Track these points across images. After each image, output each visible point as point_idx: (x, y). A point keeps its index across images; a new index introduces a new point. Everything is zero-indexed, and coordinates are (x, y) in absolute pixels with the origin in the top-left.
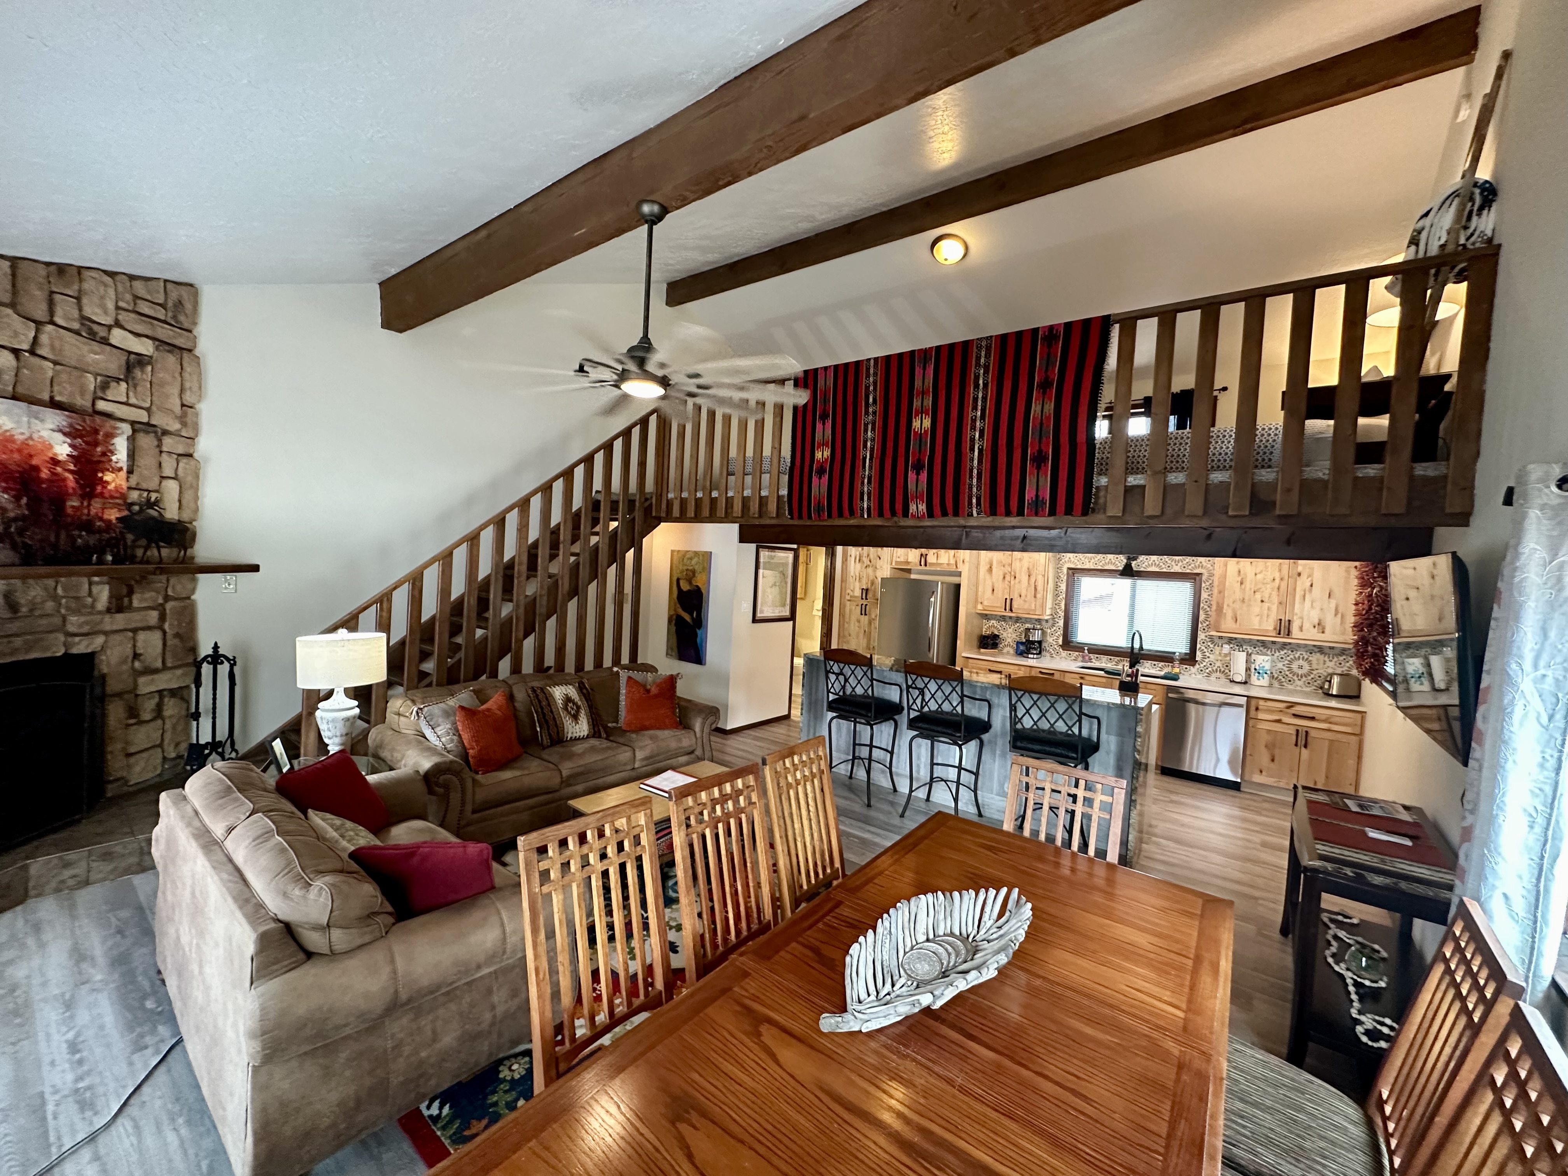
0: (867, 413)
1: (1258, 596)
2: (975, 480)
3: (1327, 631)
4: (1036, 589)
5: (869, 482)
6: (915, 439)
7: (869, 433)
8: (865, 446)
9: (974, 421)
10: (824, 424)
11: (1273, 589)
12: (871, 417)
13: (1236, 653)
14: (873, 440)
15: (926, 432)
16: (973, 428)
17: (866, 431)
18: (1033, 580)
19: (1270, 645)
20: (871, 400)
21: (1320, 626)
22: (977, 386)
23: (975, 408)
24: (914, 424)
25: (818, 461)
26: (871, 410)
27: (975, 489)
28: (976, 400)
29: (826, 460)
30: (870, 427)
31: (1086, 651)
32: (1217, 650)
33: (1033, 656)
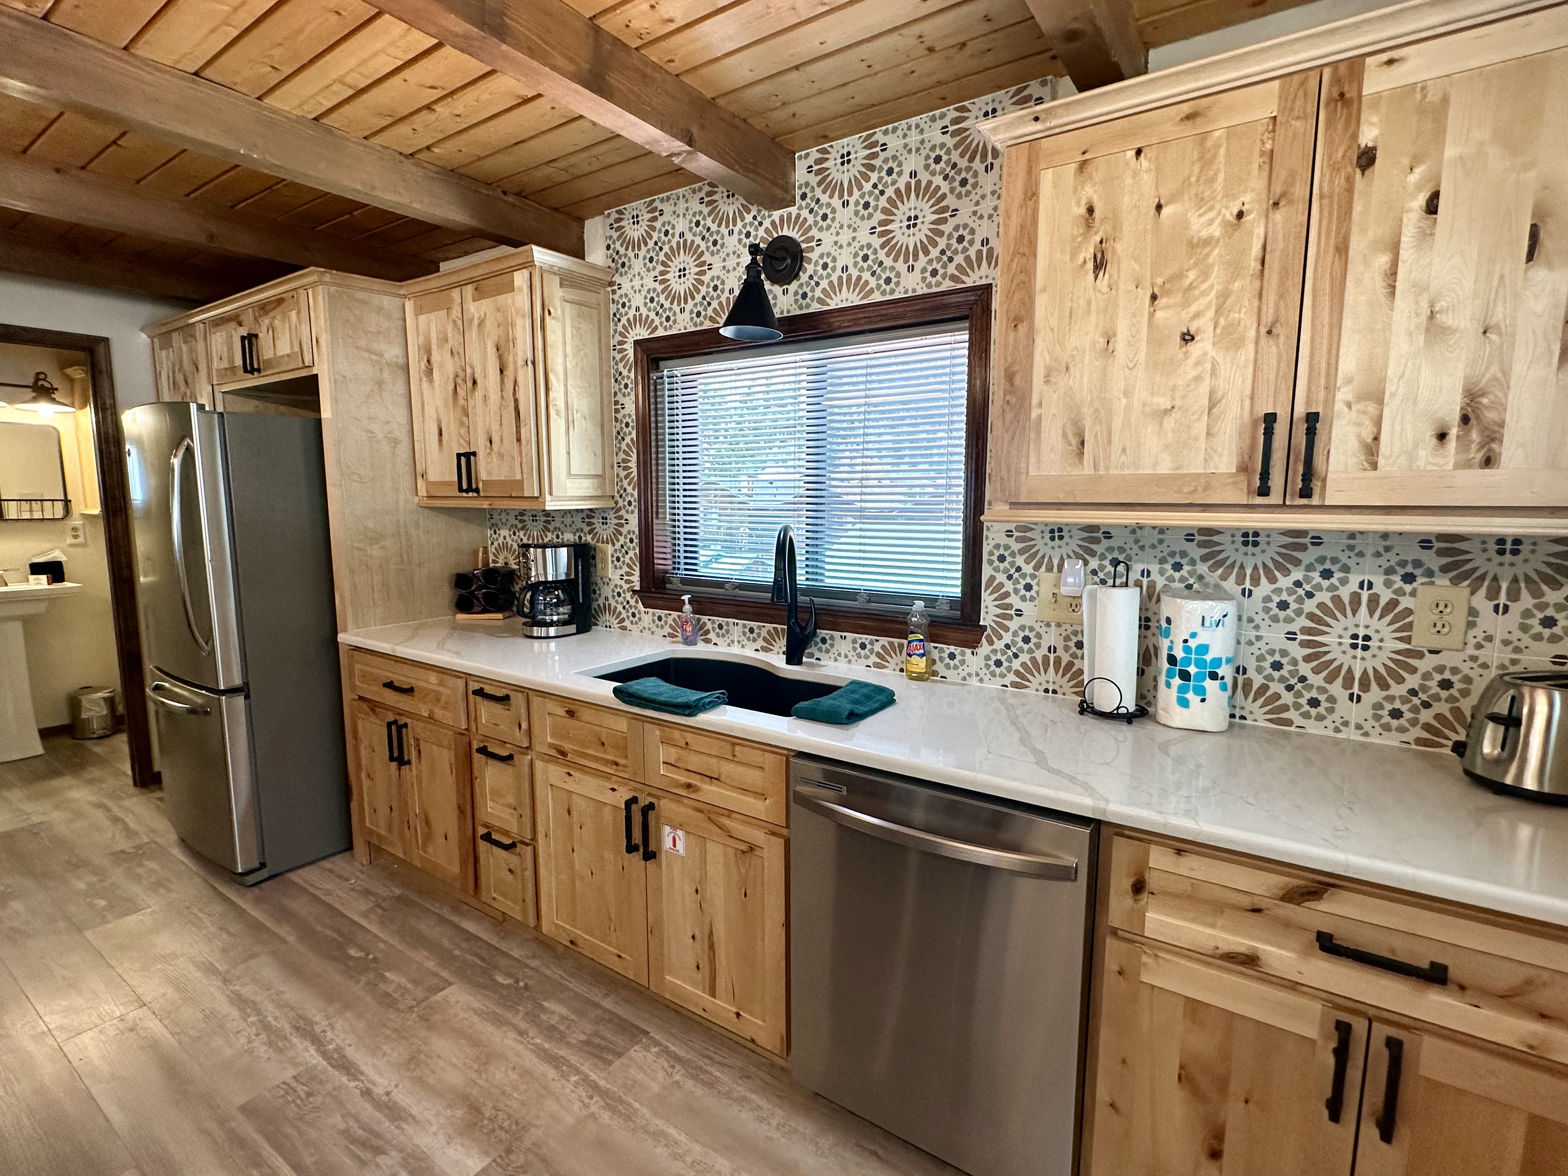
4: (518, 413)
11: (1235, 269)
13: (1103, 592)
18: (509, 384)
19: (1231, 551)
31: (687, 607)
32: (1045, 581)
33: (543, 632)
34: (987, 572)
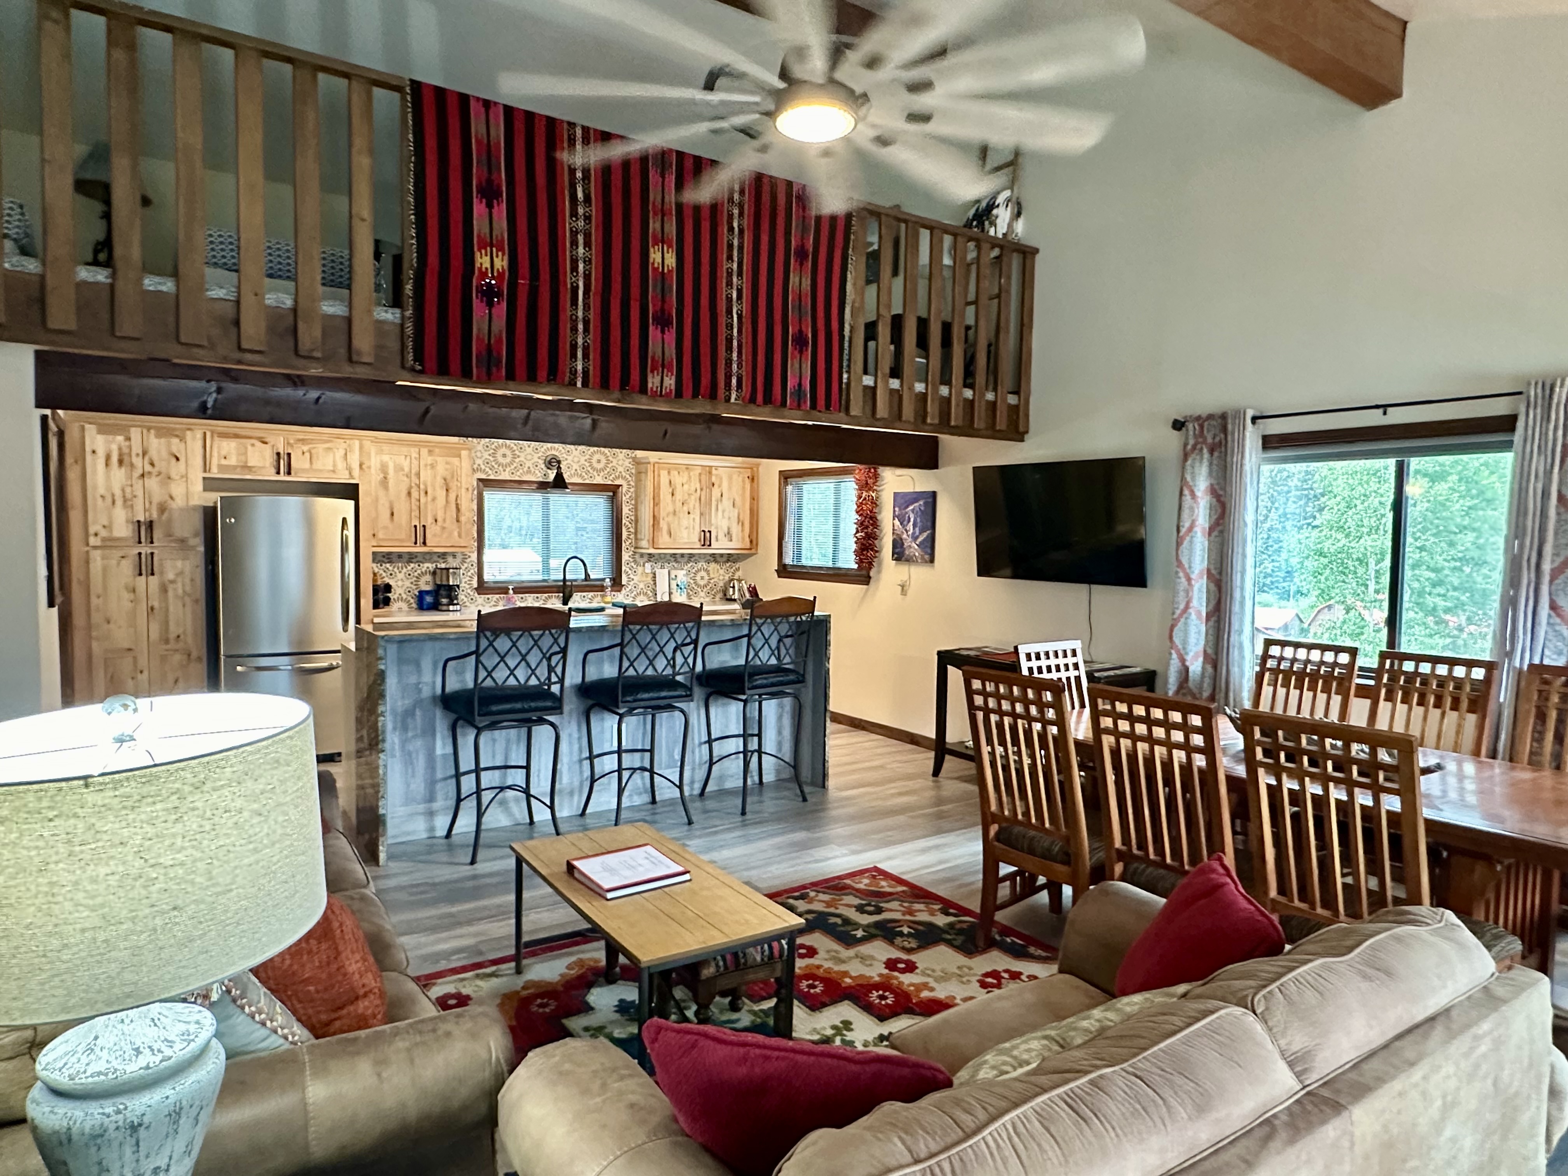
0: (574, 214)
1: (685, 508)
2: (735, 355)
3: (734, 538)
4: (458, 509)
5: (586, 330)
6: (655, 280)
7: (581, 250)
8: (575, 269)
9: (730, 274)
10: (490, 206)
11: (695, 500)
12: (581, 223)
13: (659, 570)
14: (587, 262)
15: (670, 271)
16: (729, 284)
17: (574, 243)
18: (452, 496)
20: (580, 195)
21: (729, 534)
22: (731, 229)
23: (730, 258)
24: (652, 256)
25: (483, 275)
26: (581, 211)
27: (735, 366)
28: (730, 246)
29: (501, 275)
30: (581, 238)
31: (511, 592)
32: (640, 569)
33: (455, 608)
34: (623, 568)
